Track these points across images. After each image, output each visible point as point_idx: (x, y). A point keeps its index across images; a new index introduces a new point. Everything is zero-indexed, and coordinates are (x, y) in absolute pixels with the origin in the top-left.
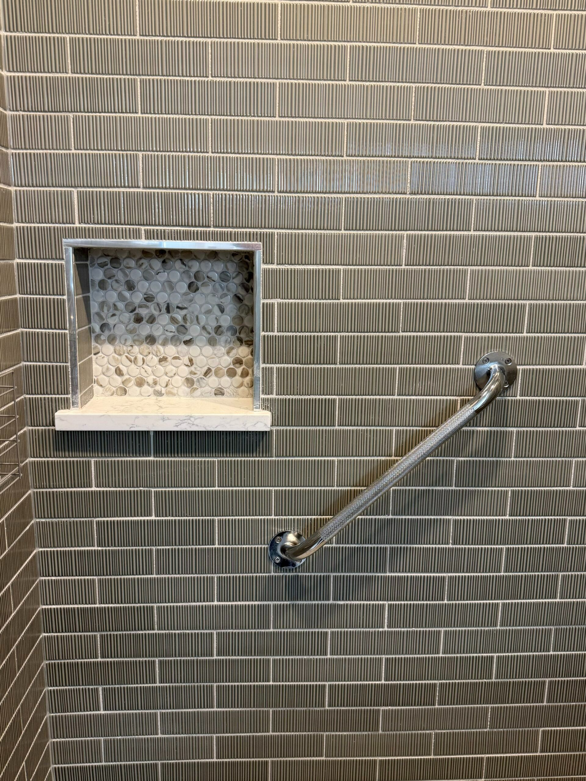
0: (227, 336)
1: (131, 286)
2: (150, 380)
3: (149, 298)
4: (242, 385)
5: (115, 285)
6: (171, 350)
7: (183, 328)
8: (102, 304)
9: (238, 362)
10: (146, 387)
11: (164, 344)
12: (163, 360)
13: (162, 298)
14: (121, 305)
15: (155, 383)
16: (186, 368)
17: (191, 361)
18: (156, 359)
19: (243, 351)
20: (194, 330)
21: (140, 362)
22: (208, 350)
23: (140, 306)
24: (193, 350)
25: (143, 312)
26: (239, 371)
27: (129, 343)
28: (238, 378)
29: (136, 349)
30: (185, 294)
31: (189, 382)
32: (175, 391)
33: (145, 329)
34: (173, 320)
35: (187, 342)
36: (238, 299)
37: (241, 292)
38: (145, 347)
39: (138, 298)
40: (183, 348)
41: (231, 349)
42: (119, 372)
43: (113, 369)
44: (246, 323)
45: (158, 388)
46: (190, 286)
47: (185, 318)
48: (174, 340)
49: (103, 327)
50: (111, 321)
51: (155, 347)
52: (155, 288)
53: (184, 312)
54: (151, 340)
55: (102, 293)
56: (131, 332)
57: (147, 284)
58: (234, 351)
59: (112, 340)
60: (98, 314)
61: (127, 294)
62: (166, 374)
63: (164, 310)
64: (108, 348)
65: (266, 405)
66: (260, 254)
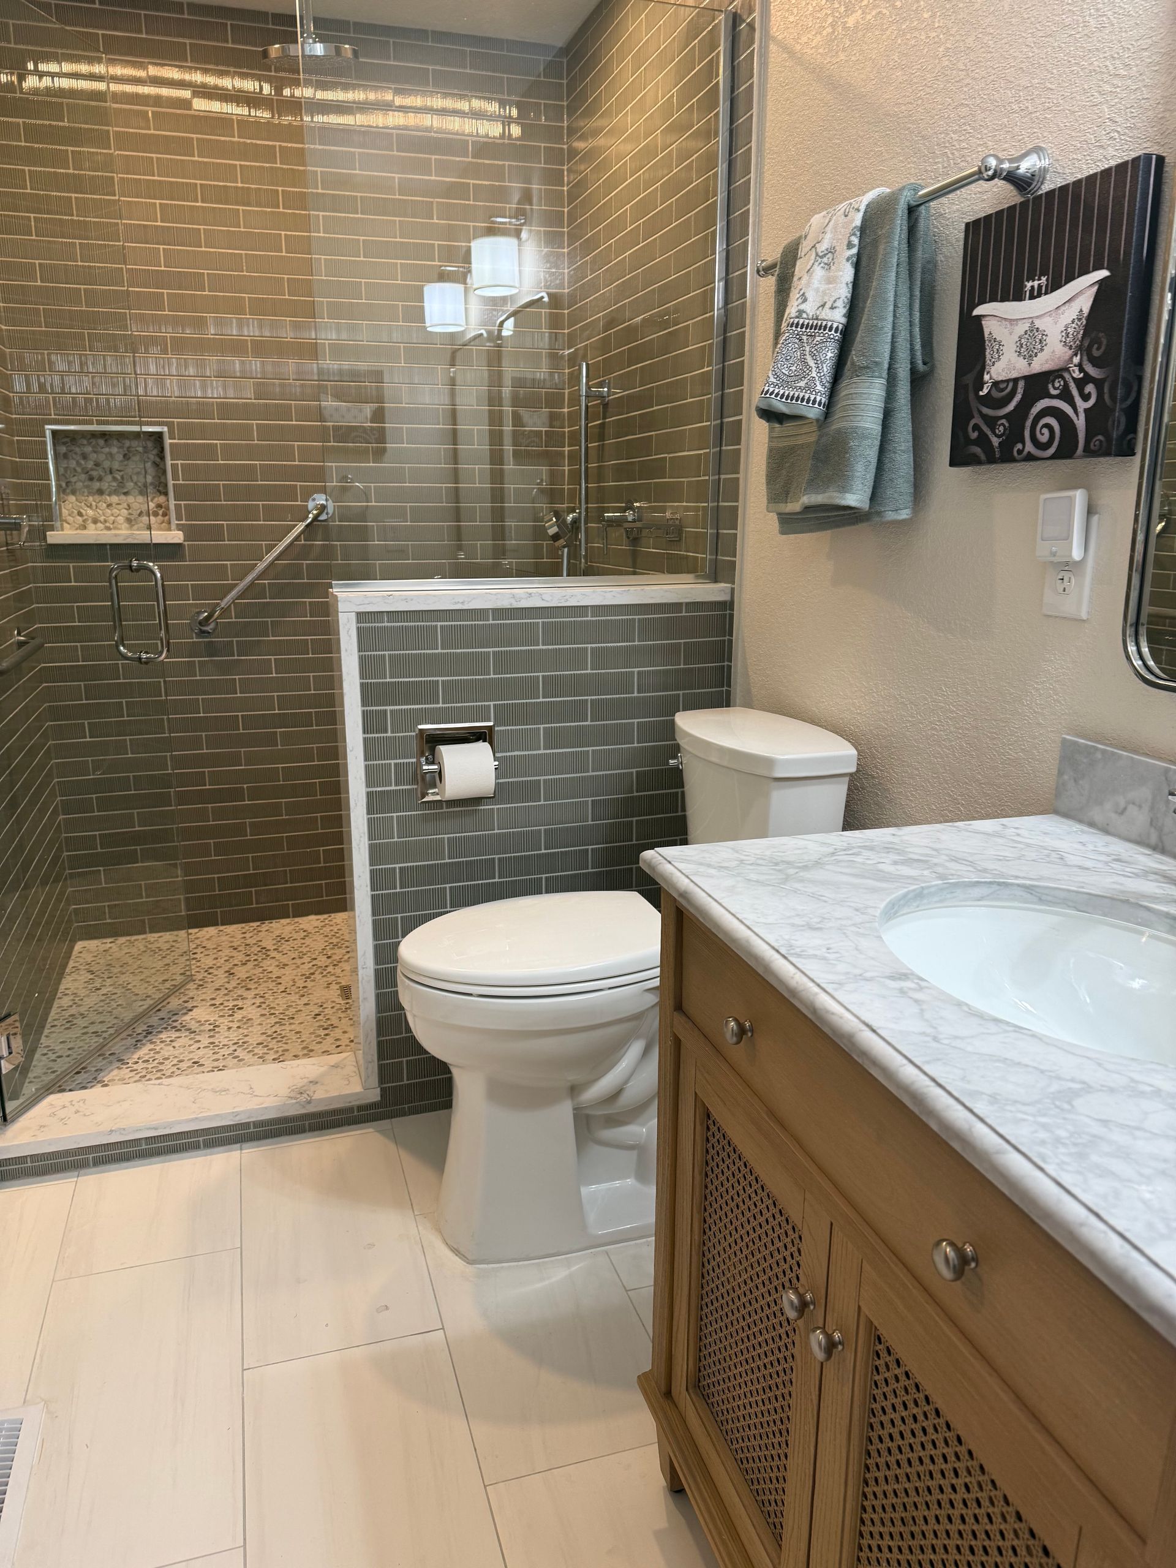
0: (150, 489)
1: (85, 457)
2: (102, 518)
3: (97, 464)
4: (163, 522)
5: (74, 456)
6: (114, 499)
7: (121, 484)
8: (66, 469)
9: (159, 506)
10: (99, 525)
11: (109, 495)
12: (109, 506)
13: (107, 464)
14: (79, 470)
15: (105, 521)
16: (125, 511)
17: (129, 506)
18: (105, 505)
19: (161, 499)
20: (130, 485)
21: (94, 508)
22: (140, 499)
23: (92, 470)
24: (130, 499)
25: (94, 473)
26: (161, 512)
27: (86, 494)
28: (160, 517)
29: (91, 498)
30: (121, 461)
31: (129, 520)
32: (119, 526)
33: (96, 485)
34: (115, 479)
35: (126, 494)
36: (156, 465)
37: (158, 460)
38: (97, 497)
39: (90, 465)
40: (123, 497)
41: (154, 497)
42: (80, 514)
43: (76, 512)
44: (163, 480)
45: (107, 524)
46: (125, 456)
47: (122, 477)
48: (115, 492)
49: (68, 483)
50: (73, 480)
51: (103, 497)
52: (102, 457)
53: (121, 473)
54: (100, 492)
55: (66, 461)
56: (87, 487)
57: (95, 455)
58: (156, 499)
59: (73, 493)
60: (63, 475)
61: (83, 462)
62: (112, 515)
63: (108, 472)
64: (72, 498)
65: (179, 527)
66: (166, 436)
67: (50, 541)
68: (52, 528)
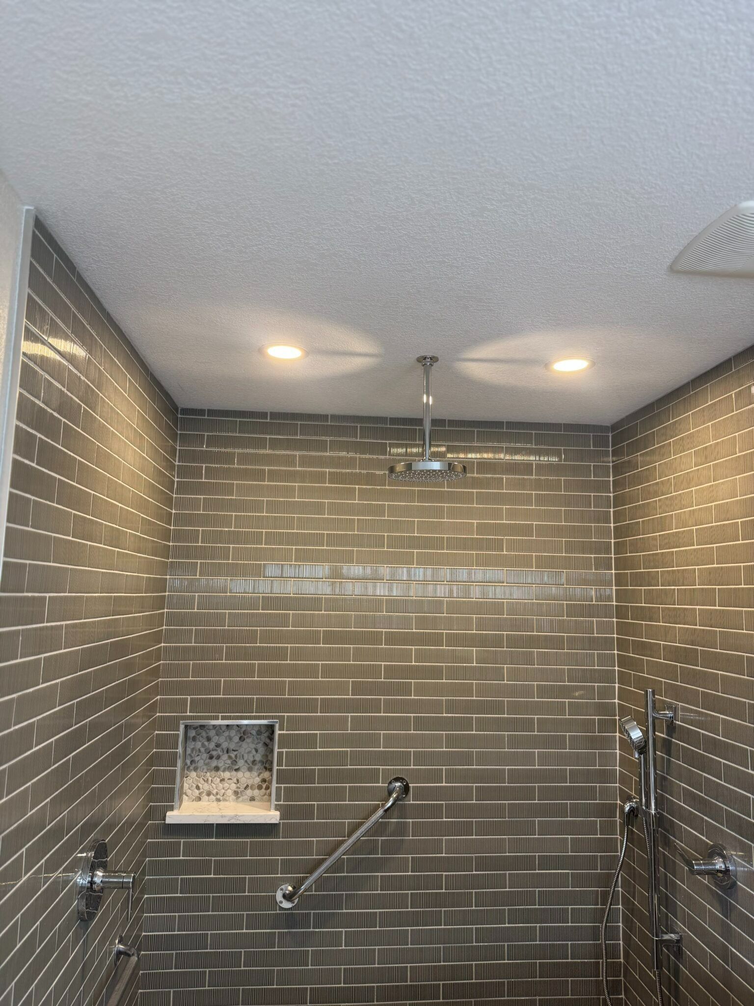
0: (258, 766)
1: (209, 739)
2: (214, 792)
3: (218, 745)
4: (265, 794)
5: (201, 739)
6: (227, 775)
7: (235, 762)
8: (193, 750)
9: (264, 781)
10: (212, 796)
11: (224, 771)
12: (222, 780)
13: (225, 745)
14: (202, 750)
15: (217, 794)
16: (235, 785)
17: (238, 780)
18: (218, 780)
19: (266, 775)
20: (241, 763)
21: (210, 782)
22: (248, 774)
23: (213, 750)
24: (240, 774)
25: (214, 753)
26: (264, 786)
27: (205, 770)
28: (263, 790)
29: (208, 774)
30: (237, 743)
31: (236, 793)
32: (227, 798)
33: (214, 763)
34: (230, 757)
35: (237, 770)
36: (266, 744)
37: (268, 741)
38: (213, 773)
39: (212, 745)
40: (234, 773)
41: (261, 773)
42: (198, 788)
43: (195, 786)
44: (269, 758)
45: (218, 797)
46: (240, 738)
47: (236, 756)
48: (229, 769)
49: (192, 762)
50: (197, 759)
51: (219, 773)
52: (222, 739)
53: (235, 753)
54: (217, 769)
55: (193, 743)
56: (206, 764)
57: (217, 737)
58: (262, 775)
59: (195, 769)
60: (190, 755)
61: (206, 743)
62: (223, 788)
63: (225, 752)
64: (193, 774)
65: (277, 808)
66: (277, 726)
67: (168, 821)
68: (172, 808)
